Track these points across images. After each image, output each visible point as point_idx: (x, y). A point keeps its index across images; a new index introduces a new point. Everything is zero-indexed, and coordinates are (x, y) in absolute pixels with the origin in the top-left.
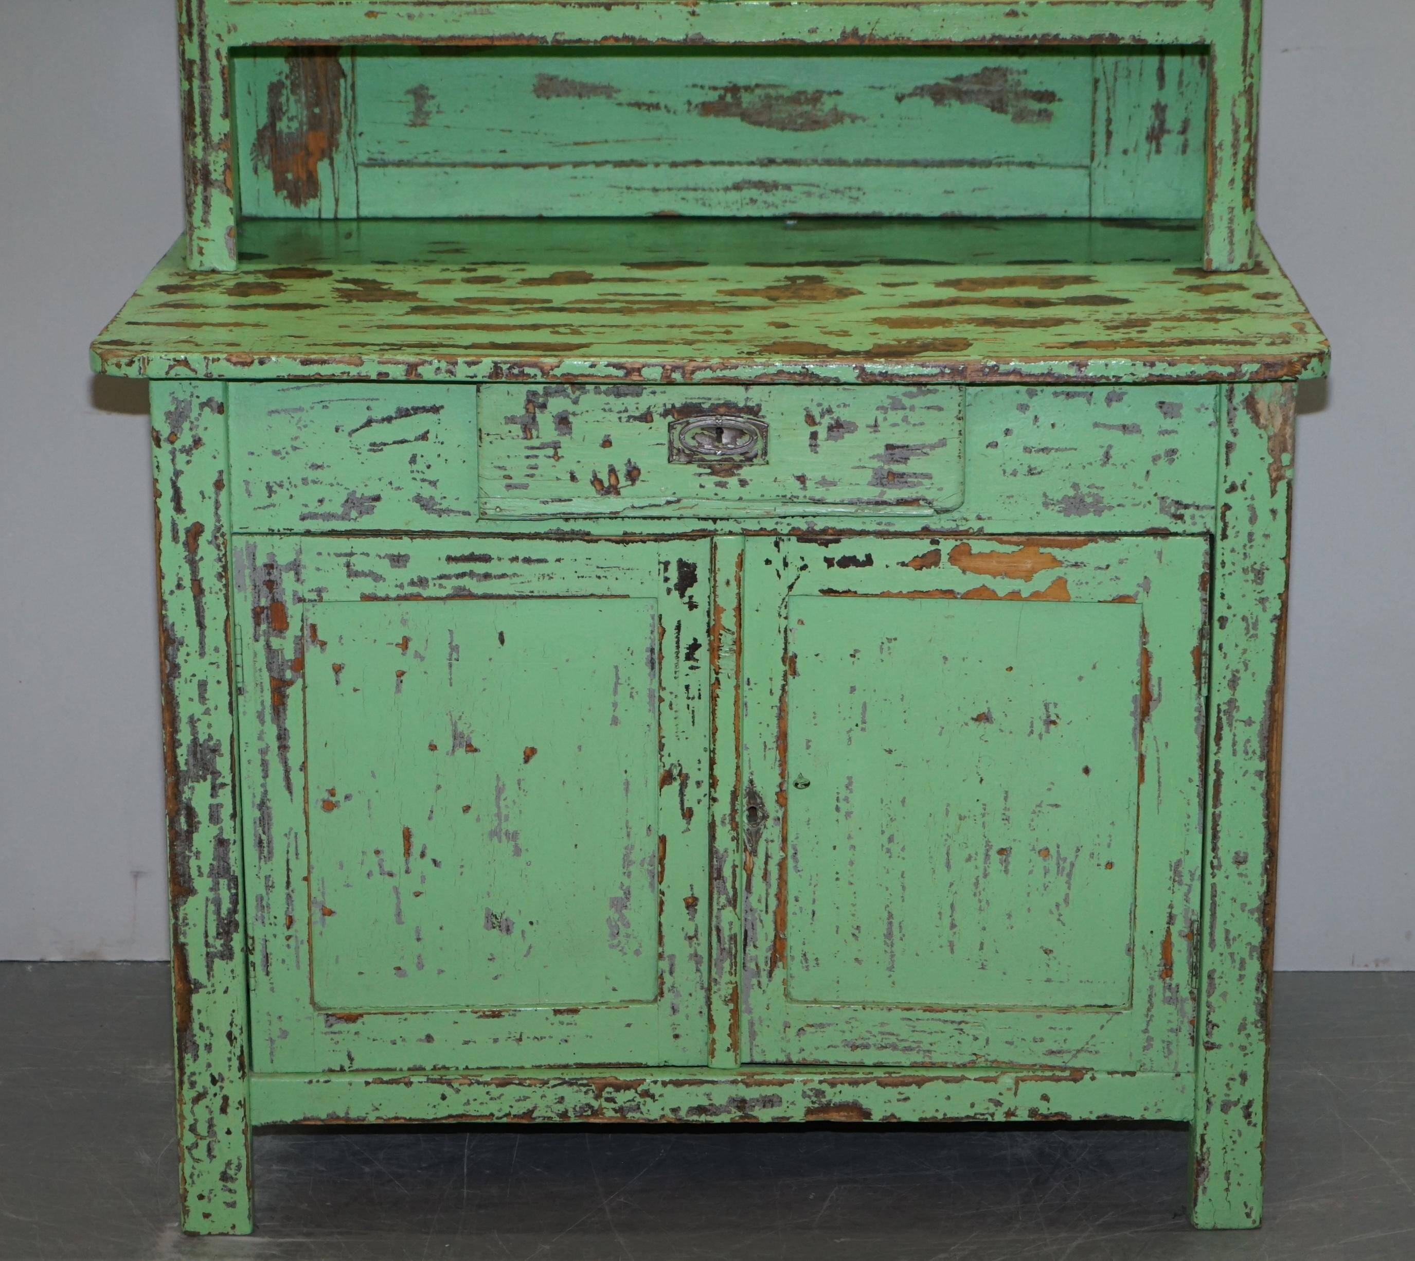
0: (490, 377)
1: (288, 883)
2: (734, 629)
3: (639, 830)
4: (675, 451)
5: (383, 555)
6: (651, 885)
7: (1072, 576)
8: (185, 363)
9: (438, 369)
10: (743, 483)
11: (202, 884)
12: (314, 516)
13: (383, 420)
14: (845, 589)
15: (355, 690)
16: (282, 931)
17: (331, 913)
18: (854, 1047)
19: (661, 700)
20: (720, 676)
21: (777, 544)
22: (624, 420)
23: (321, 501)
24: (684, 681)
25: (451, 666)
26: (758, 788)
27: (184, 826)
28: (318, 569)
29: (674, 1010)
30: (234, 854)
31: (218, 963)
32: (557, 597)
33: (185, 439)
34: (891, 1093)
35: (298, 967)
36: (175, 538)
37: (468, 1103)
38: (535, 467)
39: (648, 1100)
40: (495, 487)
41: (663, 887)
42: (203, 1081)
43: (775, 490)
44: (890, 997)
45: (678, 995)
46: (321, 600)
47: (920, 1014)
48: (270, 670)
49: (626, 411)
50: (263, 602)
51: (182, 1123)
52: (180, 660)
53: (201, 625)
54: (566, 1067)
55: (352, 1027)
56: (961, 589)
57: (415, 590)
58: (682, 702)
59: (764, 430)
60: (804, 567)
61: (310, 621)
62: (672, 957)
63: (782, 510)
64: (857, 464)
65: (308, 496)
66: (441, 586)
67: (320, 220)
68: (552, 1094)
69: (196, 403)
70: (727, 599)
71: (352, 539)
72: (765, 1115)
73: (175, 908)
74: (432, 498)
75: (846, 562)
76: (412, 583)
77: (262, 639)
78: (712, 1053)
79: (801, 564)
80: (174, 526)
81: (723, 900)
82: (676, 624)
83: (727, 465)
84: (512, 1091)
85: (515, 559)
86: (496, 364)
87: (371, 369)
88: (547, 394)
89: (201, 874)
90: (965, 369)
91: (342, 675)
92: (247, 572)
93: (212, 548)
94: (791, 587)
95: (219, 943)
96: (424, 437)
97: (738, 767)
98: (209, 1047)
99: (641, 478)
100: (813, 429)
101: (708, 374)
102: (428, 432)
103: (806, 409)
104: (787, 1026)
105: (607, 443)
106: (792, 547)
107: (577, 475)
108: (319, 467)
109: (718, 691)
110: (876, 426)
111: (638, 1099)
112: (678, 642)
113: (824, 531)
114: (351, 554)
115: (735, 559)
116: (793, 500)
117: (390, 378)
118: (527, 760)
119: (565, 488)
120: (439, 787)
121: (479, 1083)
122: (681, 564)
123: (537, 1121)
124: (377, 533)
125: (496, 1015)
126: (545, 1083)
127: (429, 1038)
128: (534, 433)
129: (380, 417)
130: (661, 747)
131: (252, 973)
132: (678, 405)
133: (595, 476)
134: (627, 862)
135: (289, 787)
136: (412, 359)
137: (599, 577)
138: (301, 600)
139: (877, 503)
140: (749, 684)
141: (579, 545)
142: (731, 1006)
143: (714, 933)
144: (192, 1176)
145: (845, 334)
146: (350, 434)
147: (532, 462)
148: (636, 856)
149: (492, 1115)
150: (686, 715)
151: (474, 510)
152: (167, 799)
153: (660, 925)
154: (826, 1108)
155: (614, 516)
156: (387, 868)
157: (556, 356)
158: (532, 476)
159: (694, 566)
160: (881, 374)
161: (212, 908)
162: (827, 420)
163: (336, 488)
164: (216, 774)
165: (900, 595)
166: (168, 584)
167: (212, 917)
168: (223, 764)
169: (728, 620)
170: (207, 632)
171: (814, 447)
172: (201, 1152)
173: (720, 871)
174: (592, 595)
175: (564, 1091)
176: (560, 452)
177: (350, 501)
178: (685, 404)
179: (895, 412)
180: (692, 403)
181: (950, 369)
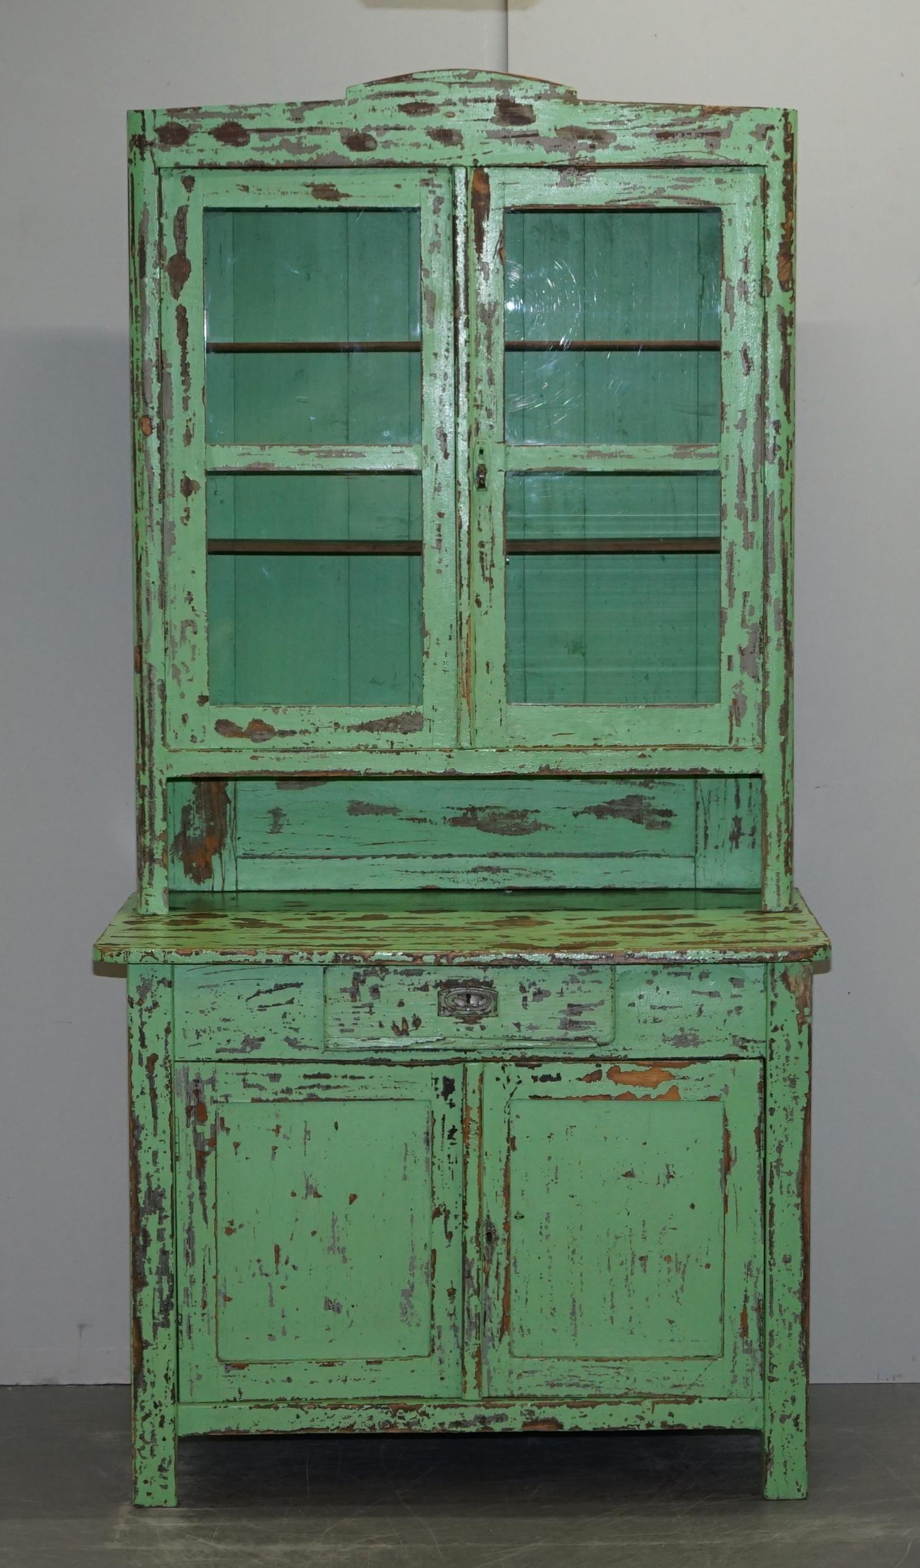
0: (333, 961)
1: (204, 1280)
2: (478, 1120)
3: (419, 1246)
4: (442, 1009)
5: (265, 1074)
6: (427, 1282)
7: (681, 1084)
8: (152, 954)
9: (302, 957)
10: (483, 1028)
11: (152, 1279)
12: (224, 1050)
13: (267, 992)
14: (545, 1095)
15: (247, 1159)
16: (198, 1309)
17: (230, 1299)
18: (553, 1386)
19: (433, 1164)
20: (469, 1150)
21: (503, 1067)
22: (411, 990)
23: (229, 1041)
24: (447, 1152)
25: (305, 1143)
26: (493, 1220)
27: (142, 1243)
28: (226, 1083)
29: (441, 1362)
30: (171, 1261)
31: (160, 1330)
32: (370, 1100)
33: (148, 1003)
34: (575, 1412)
35: (209, 1334)
36: (141, 1063)
37: (313, 1420)
38: (358, 1019)
39: (425, 1417)
40: (334, 1031)
41: (434, 1282)
42: (149, 1406)
43: (501, 1033)
44: (575, 1353)
45: (443, 1352)
46: (227, 1102)
47: (593, 1363)
48: (196, 1146)
49: (413, 984)
50: (193, 1103)
51: (135, 1432)
52: (142, 1138)
53: (155, 1117)
54: (374, 1398)
55: (241, 1372)
56: (614, 1094)
57: (284, 1096)
58: (446, 1165)
59: (495, 997)
60: (520, 1082)
61: (220, 1116)
62: (440, 1327)
63: (506, 1044)
64: (551, 1016)
65: (221, 1037)
66: (300, 1093)
67: (213, 892)
68: (365, 1414)
69: (155, 981)
70: (473, 1101)
71: (247, 1065)
72: (497, 1427)
73: (134, 1294)
74: (295, 1039)
75: (546, 1078)
76: (283, 1091)
77: (191, 1126)
78: (465, 1390)
79: (518, 1080)
80: (140, 1055)
81: (471, 1292)
82: (442, 1117)
83: (473, 1017)
84: (341, 1412)
85: (345, 1077)
86: (336, 954)
87: (262, 957)
88: (366, 974)
89: (151, 1273)
90: (614, 956)
91: (239, 1149)
92: (183, 1085)
93: (163, 1069)
94: (512, 1095)
95: (161, 1317)
96: (291, 1002)
97: (480, 1207)
98: (153, 1384)
99: (422, 1025)
100: (525, 995)
101: (462, 960)
102: (293, 999)
103: (520, 983)
104: (511, 1373)
105: (401, 1004)
106: (512, 1069)
107: (383, 1023)
108: (228, 1020)
109: (468, 1160)
110: (562, 992)
111: (419, 1417)
112: (443, 1128)
113: (532, 1058)
114: (246, 1074)
115: (478, 1077)
116: (512, 1038)
117: (272, 962)
118: (351, 1202)
119: (376, 1032)
120: (297, 1220)
121: (320, 1407)
122: (446, 1079)
123: (357, 1431)
124: (261, 1061)
125: (331, 1364)
126: (361, 1407)
127: (289, 1380)
128: (358, 998)
129: (265, 990)
130: (433, 1193)
131: (180, 1338)
132: (444, 981)
133: (394, 1025)
134: (412, 1267)
135: (206, 1219)
136: (286, 951)
137: (396, 1088)
138: (215, 1102)
139: (563, 1040)
140: (486, 1154)
141: (384, 1068)
142: (477, 1359)
143: (466, 1312)
144: (140, 1468)
145: (543, 940)
146: (246, 1000)
147: (356, 1016)
148: (418, 1263)
149: (328, 1428)
150: (449, 1173)
151: (321, 1046)
152: (131, 1226)
153: (432, 1306)
154: (536, 1422)
155: (405, 1049)
156: (264, 1271)
158: (356, 1024)
159: (453, 1081)
160: (562, 959)
161: (157, 1294)
162: (533, 990)
163: (238, 1033)
164: (162, 1209)
165: (578, 1098)
166: (136, 1091)
167: (157, 1300)
168: (166, 1203)
169: (474, 1114)
170: (159, 1121)
171: (525, 1006)
172: (146, 1452)
173: (469, 1272)
174: (391, 1099)
175: (373, 1412)
176: (373, 1010)
177: (246, 1041)
178: (448, 980)
179: (572, 984)
180: (451, 979)
181: (605, 956)
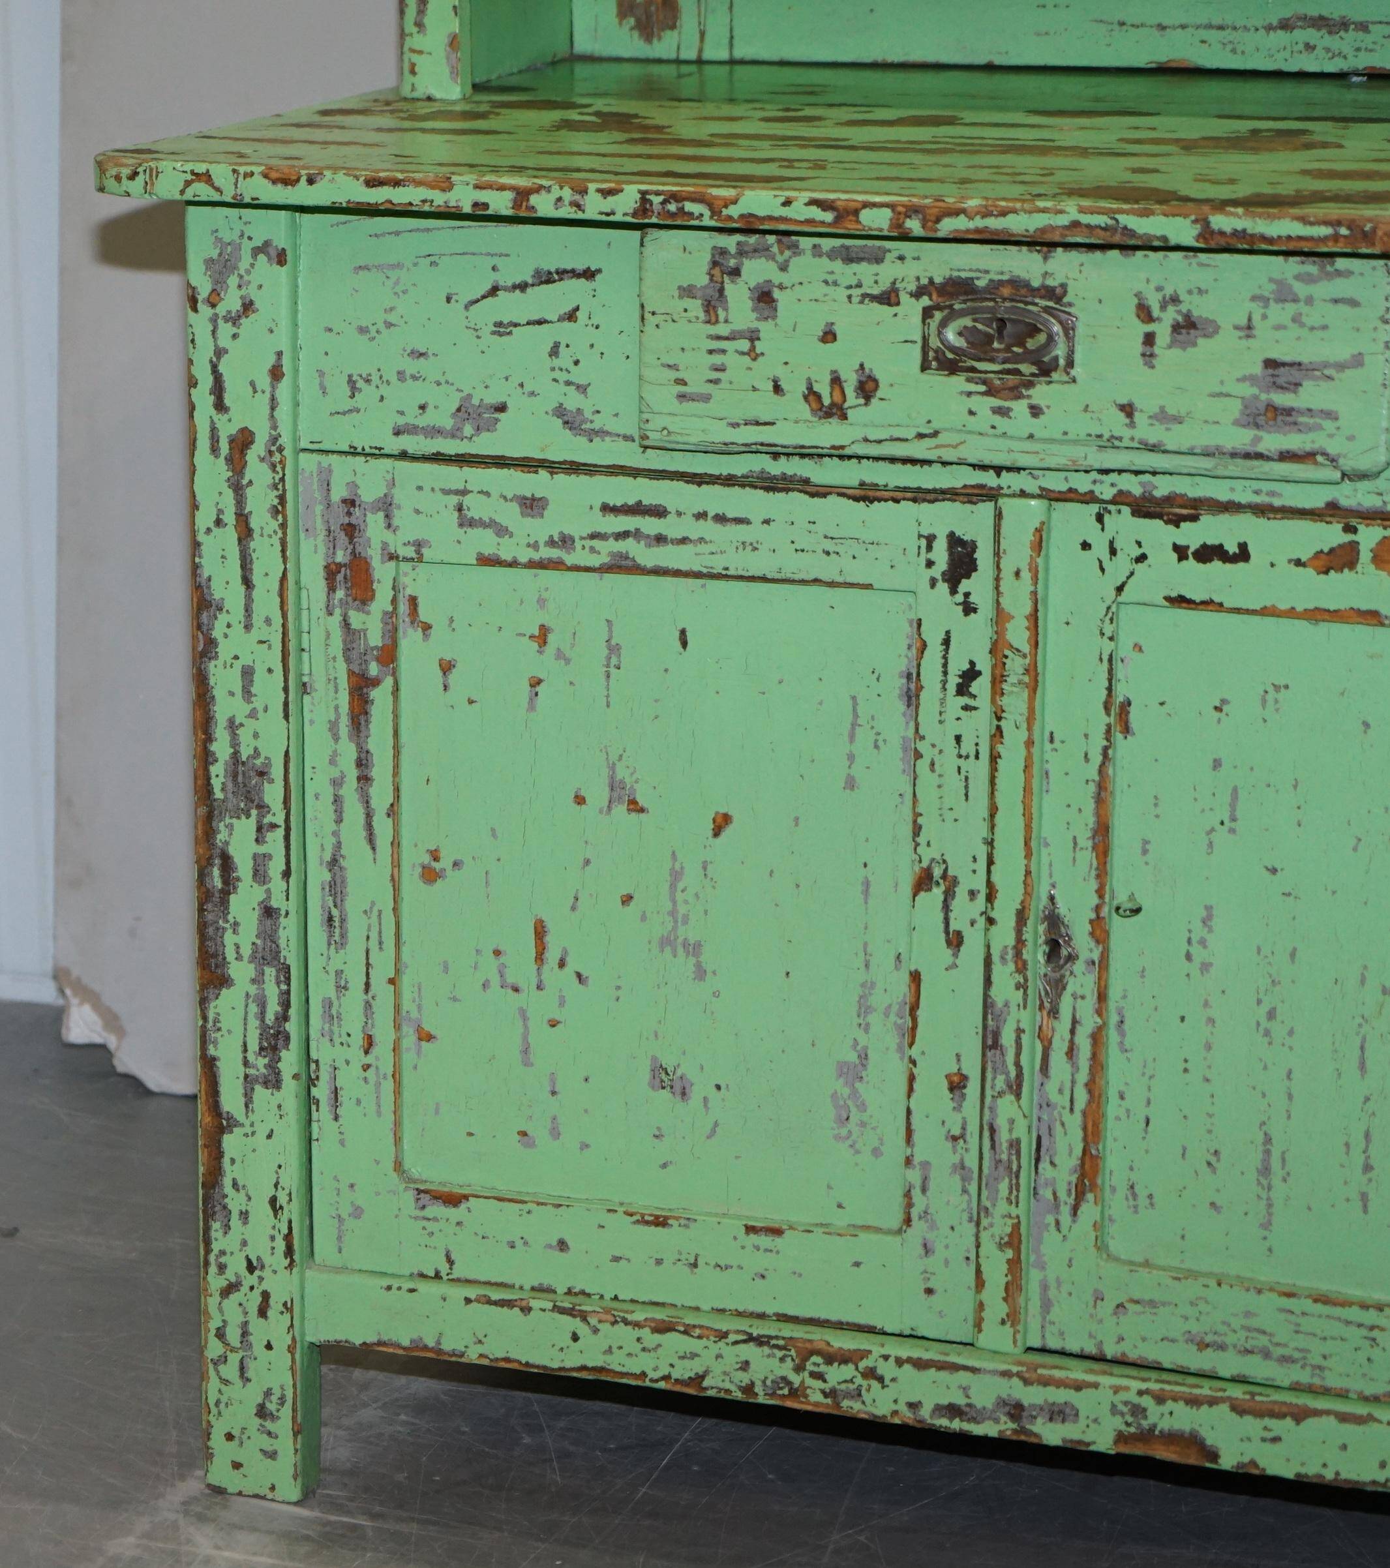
0: (634, 215)
1: (367, 985)
2: (1026, 648)
3: (883, 959)
4: (931, 354)
5: (509, 496)
6: (900, 1049)
8: (206, 178)
9: (560, 199)
10: (1036, 411)
11: (241, 971)
12: (412, 430)
13: (515, 287)
14: (1205, 597)
15: (471, 702)
16: (355, 1053)
17: (430, 1038)
18: (1203, 1346)
20: (1003, 723)
21: (1100, 518)
22: (855, 300)
23: (423, 407)
24: (953, 729)
25: (608, 676)
26: (1062, 909)
27: (218, 883)
28: (417, 512)
29: (927, 1249)
30: (288, 931)
31: (261, 1093)
32: (764, 579)
33: (231, 302)
34: (1252, 1425)
35: (379, 1113)
36: (215, 450)
37: (609, 1351)
38: (720, 369)
39: (875, 1384)
40: (663, 397)
41: (915, 1052)
42: (236, 1266)
43: (1081, 426)
44: (1265, 1276)
45: (933, 1226)
46: (420, 559)
47: (1308, 1305)
48: (348, 660)
49: (859, 285)
50: (341, 557)
51: (207, 1322)
52: (217, 633)
53: (247, 582)
54: (762, 1316)
55: (453, 1213)
57: (554, 553)
58: (948, 762)
59: (1069, 329)
60: (1142, 558)
61: (409, 592)
62: (926, 1165)
63: (1100, 458)
64: (1218, 389)
65: (407, 397)
66: (592, 550)
67: (678, 62)
68: (734, 1354)
69: (247, 246)
70: (1017, 601)
71: (466, 469)
72: (1052, 1434)
73: (203, 1002)
74: (579, 411)
75: (1207, 553)
76: (551, 543)
77: (338, 611)
78: (978, 1325)
79: (1138, 552)
80: (214, 430)
81: (1000, 1082)
82: (943, 636)
83: (1012, 379)
84: (674, 1342)
85: (701, 516)
86: (643, 193)
87: (463, 196)
88: (742, 252)
89: (239, 958)
90: (1374, 230)
91: (453, 677)
92: (319, 509)
93: (265, 467)
94: (1120, 589)
95: (262, 1062)
96: (571, 316)
97: (1028, 873)
98: (244, 1216)
99: (879, 394)
100: (1150, 328)
101: (959, 224)
102: (577, 309)
103: (1138, 295)
104: (1099, 1297)
105: (829, 336)
106: (1123, 523)
107: (783, 384)
108: (422, 355)
109: (1000, 748)
110: (1249, 328)
111: (859, 1380)
112: (945, 665)
113: (1170, 499)
114: (464, 492)
115: (1029, 537)
116: (1114, 443)
117: (489, 212)
118: (717, 833)
119: (765, 405)
120: (587, 862)
121: (626, 1322)
122: (954, 540)
123: (711, 1393)
124: (500, 462)
125: (660, 1222)
126: (723, 1335)
127: (562, 1245)
128: (722, 314)
129: (510, 284)
130: (917, 830)
131: (315, 1115)
132: (938, 280)
133: (810, 388)
134: (864, 1008)
135: (371, 839)
136: (523, 182)
137: (828, 553)
138: (393, 557)
139: (1247, 456)
140: (1052, 741)
141: (798, 498)
142: (1010, 1254)
143: (986, 1134)
144: (217, 1403)
145: (1229, 182)
146: (467, 307)
147: (717, 359)
148: (878, 1000)
149: (644, 1375)
150: (955, 783)
151: (637, 433)
152: (197, 841)
153: (909, 1112)
154: (1147, 1436)
155: (837, 452)
156: (510, 980)
157: (734, 187)
158: (716, 382)
159: (973, 546)
160: (1235, 233)
161: (253, 1008)
162: (1171, 315)
163: (444, 387)
164: (263, 807)
165: (1291, 613)
166: (205, 518)
167: (254, 1023)
168: (273, 794)
169: (1017, 634)
170: (256, 594)
171: (1148, 357)
172: (230, 1370)
173: (996, 1035)
174: (816, 581)
175: (750, 1351)
176: (760, 346)
177: (463, 409)
178: (950, 279)
179: (1280, 305)
180: (960, 277)
181: (1349, 228)
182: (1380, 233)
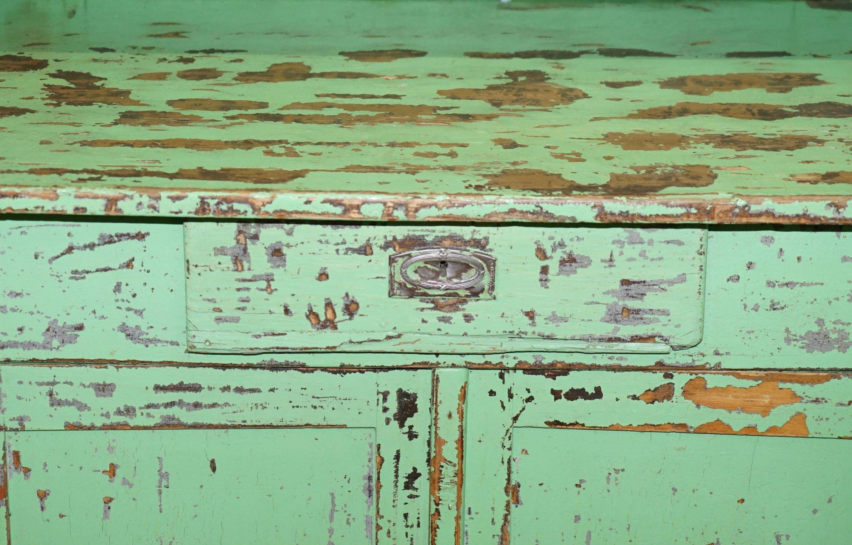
0: (196, 212)
2: (456, 461)
4: (396, 285)
5: (87, 384)
7: (811, 410)
9: (140, 204)
10: (468, 318)
12: (13, 345)
13: (85, 247)
14: (573, 421)
15: (61, 516)
19: (379, 528)
20: (440, 507)
21: (502, 376)
22: (341, 252)
23: (21, 330)
24: (402, 510)
25: (160, 493)
28: (19, 398)
32: (271, 426)
38: (247, 300)
40: (204, 320)
43: (499, 327)
46: (23, 429)
49: (344, 243)
56: (694, 423)
57: (121, 419)
58: (400, 529)
59: (491, 263)
60: (530, 399)
61: (13, 448)
63: (508, 345)
64: (590, 300)
65: (7, 325)
66: (149, 415)
70: (449, 431)
71: (54, 368)
74: (138, 327)
75: (574, 395)
76: (119, 412)
79: (528, 395)
82: (395, 453)
83: (452, 300)
85: (226, 389)
86: (202, 199)
87: (67, 205)
90: (713, 209)
91: (46, 502)
94: (515, 419)
96: (129, 265)
99: (360, 312)
100: (544, 263)
101: (433, 212)
102: (133, 260)
103: (537, 244)
105: (323, 276)
106: (518, 379)
107: (290, 308)
108: (18, 294)
109: (438, 522)
110: (611, 260)
112: (397, 472)
113: (552, 365)
114: (54, 383)
115: (458, 392)
116: (520, 335)
117: (88, 213)
119: (279, 322)
122: (401, 394)
124: (80, 362)
128: (246, 265)
129: (81, 245)
132: (399, 240)
133: (311, 310)
136: (112, 193)
137: (315, 407)
138: (3, 429)
139: (610, 340)
140: (470, 513)
141: (294, 375)
146: (50, 261)
147: (243, 294)
150: (405, 541)
151: (182, 340)
155: (331, 350)
157: (267, 190)
158: (243, 309)
159: (415, 397)
160: (621, 214)
162: (559, 254)
163: (36, 316)
165: (629, 428)
169: (450, 452)
171: (544, 282)
174: (308, 425)
176: (273, 285)
177: (51, 329)
178: (408, 236)
179: (632, 246)
180: (415, 235)
181: (697, 208)
182: (717, 211)
